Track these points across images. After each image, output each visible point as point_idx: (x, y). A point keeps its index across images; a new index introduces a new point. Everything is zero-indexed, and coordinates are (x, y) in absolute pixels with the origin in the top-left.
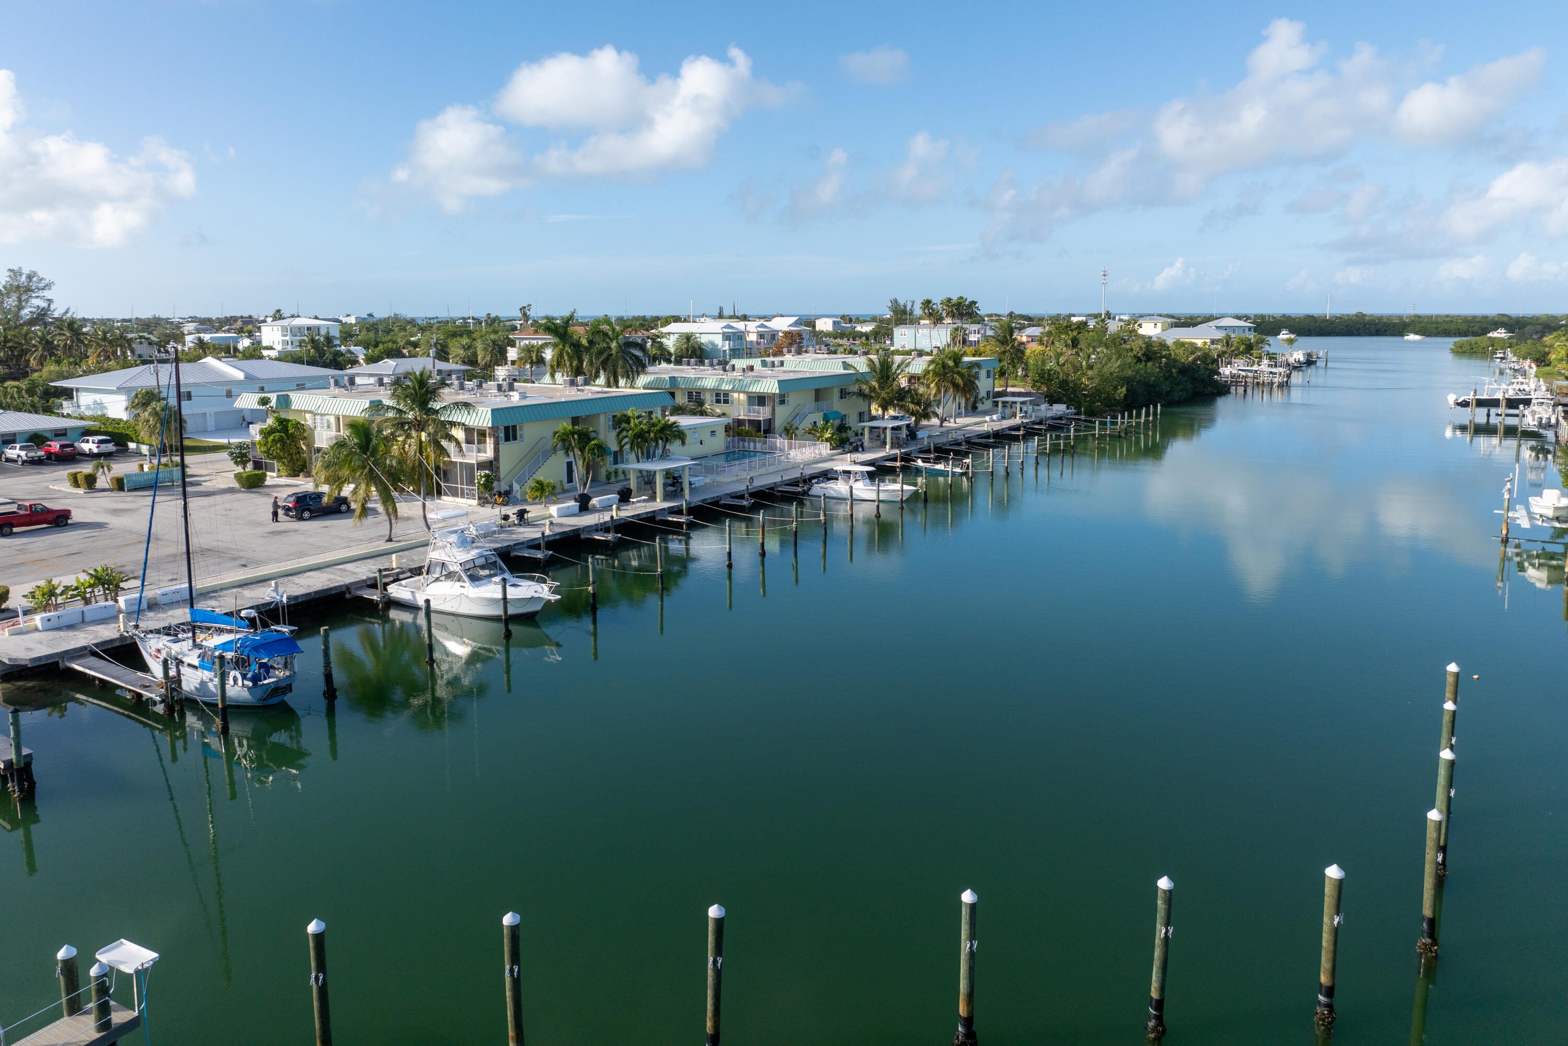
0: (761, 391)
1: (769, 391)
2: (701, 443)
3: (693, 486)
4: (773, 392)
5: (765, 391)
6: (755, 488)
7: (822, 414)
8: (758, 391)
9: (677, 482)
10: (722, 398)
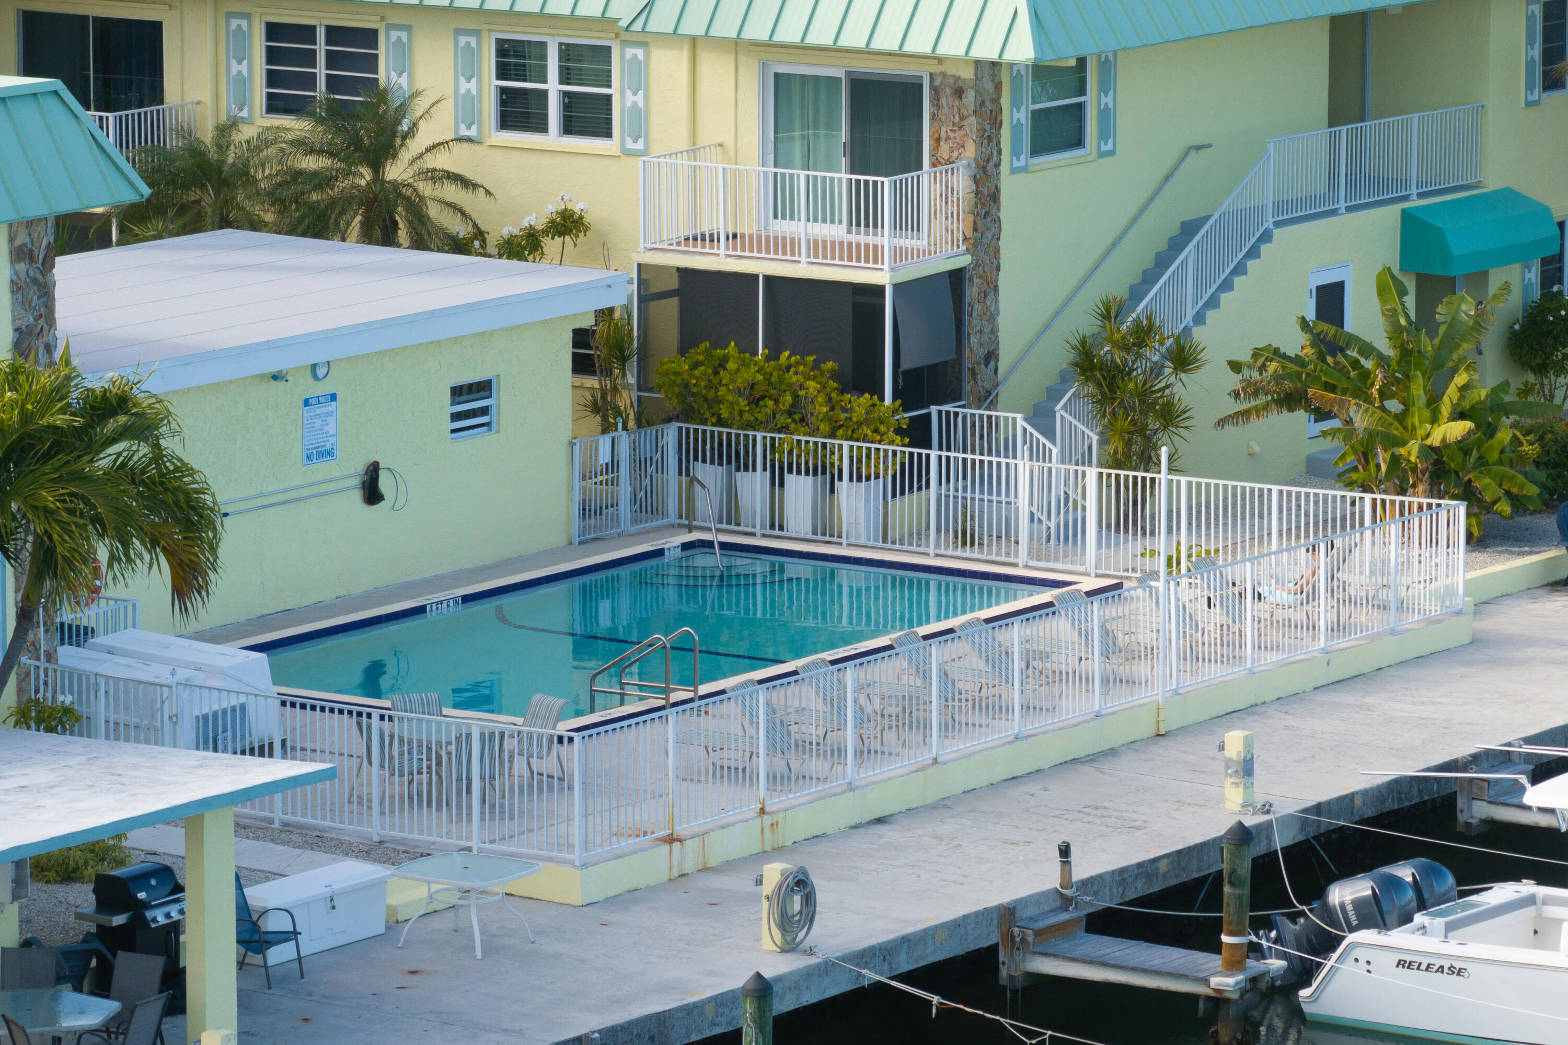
0: (886, 41)
1: (953, 46)
2: (372, 495)
3: (279, 954)
4: (986, 50)
5: (919, 43)
6: (828, 967)
7: (1391, 215)
8: (854, 38)
9: (139, 921)
10: (553, 87)
